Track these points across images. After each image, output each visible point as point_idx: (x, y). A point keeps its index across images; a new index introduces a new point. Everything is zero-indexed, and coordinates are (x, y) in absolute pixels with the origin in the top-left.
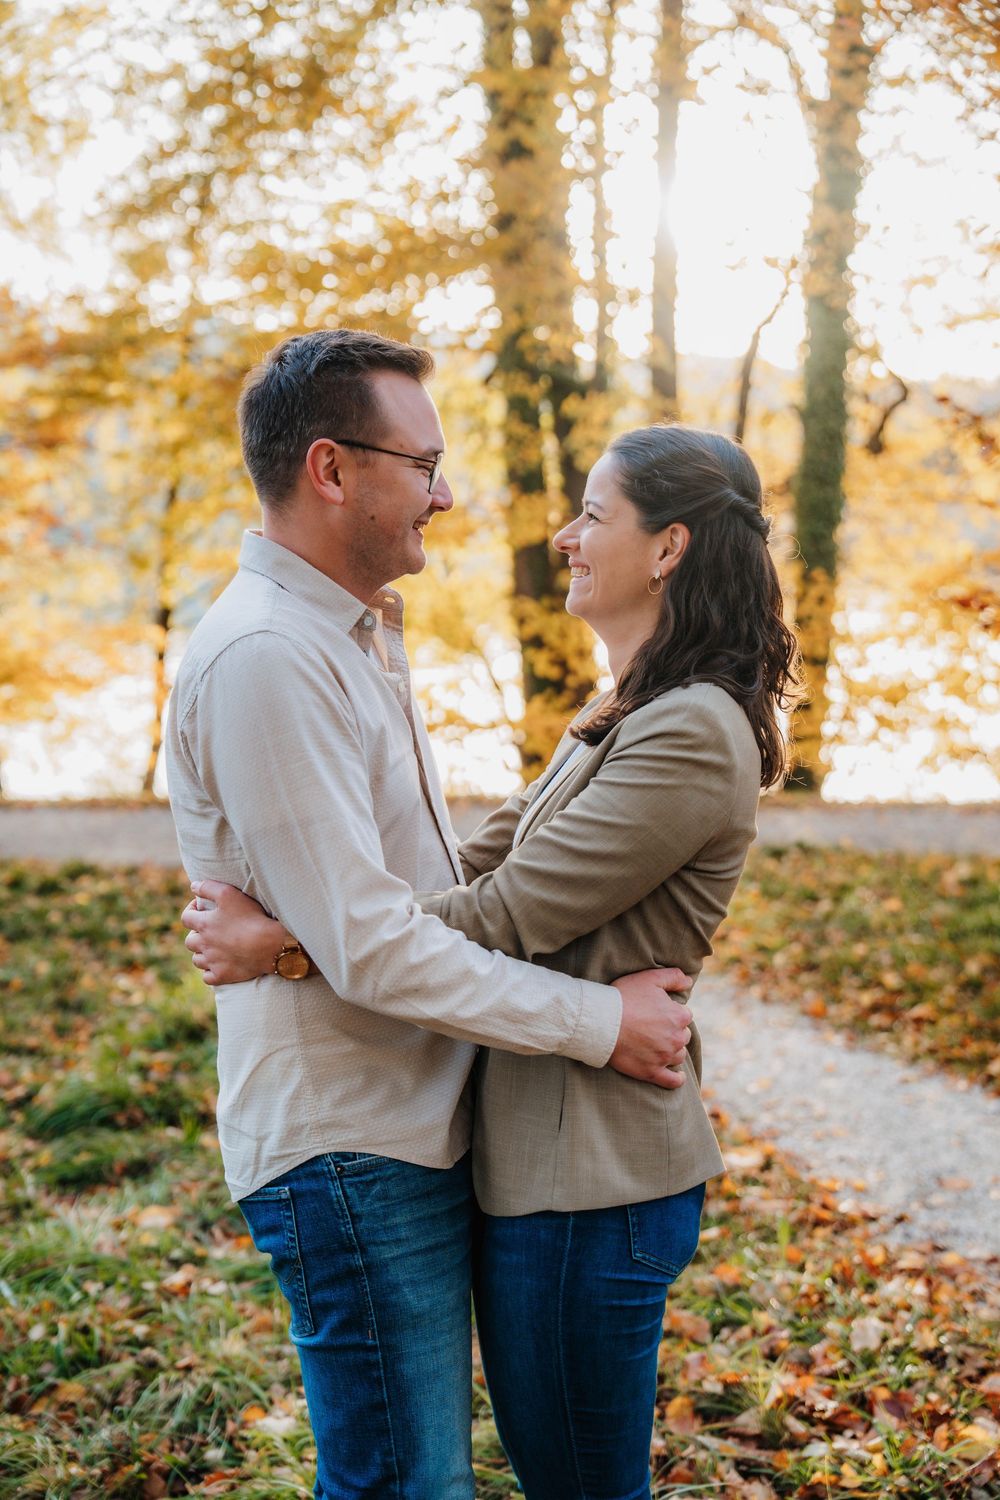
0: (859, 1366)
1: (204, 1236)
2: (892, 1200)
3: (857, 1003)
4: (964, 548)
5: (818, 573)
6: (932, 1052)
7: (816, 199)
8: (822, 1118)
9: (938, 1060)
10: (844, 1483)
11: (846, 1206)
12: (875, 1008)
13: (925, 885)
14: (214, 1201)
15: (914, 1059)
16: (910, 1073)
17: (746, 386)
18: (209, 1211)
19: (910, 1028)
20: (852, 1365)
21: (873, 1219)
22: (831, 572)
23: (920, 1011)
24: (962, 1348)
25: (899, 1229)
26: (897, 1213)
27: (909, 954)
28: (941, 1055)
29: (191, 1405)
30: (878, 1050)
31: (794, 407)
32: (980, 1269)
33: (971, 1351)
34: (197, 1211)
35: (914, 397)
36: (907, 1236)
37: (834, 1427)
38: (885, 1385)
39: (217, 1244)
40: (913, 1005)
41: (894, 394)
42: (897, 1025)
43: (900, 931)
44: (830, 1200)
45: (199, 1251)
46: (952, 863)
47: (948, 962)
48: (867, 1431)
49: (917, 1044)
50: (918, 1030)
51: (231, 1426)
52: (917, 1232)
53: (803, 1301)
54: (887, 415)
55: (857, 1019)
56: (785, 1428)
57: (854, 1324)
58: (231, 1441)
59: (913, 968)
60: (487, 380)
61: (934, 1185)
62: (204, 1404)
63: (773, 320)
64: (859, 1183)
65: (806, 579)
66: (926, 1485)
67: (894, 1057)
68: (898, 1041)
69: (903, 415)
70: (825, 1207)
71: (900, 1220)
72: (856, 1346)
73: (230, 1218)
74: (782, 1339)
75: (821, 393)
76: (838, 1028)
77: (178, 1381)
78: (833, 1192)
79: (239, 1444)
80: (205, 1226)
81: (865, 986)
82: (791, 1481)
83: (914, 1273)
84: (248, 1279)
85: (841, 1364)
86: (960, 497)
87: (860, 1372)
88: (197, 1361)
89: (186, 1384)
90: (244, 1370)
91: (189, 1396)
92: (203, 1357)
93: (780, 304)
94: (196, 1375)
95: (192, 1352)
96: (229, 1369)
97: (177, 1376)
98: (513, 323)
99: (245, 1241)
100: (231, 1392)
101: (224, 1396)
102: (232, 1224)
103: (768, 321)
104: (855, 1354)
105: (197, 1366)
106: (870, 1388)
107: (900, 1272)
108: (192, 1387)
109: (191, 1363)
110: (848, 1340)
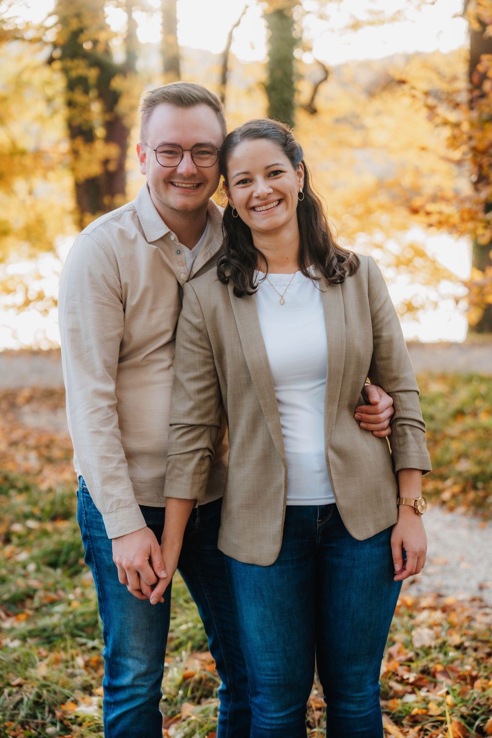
0: (422, 653)
10: (431, 713)
20: (417, 655)
24: (474, 644)
29: (30, 703)
31: (263, 84)
32: (467, 605)
33: (479, 644)
35: (330, 77)
37: (416, 686)
38: (439, 663)
39: (4, 621)
41: (319, 75)
48: (435, 686)
51: (58, 714)
52: (424, 589)
54: (316, 90)
56: (391, 688)
57: (414, 633)
58: (61, 722)
62: (38, 703)
63: (241, 24)
66: (477, 710)
69: (324, 89)
71: (413, 582)
72: (417, 644)
73: (7, 605)
75: (279, 74)
77: (17, 692)
79: (66, 722)
82: (401, 715)
83: (433, 608)
84: (35, 636)
85: (411, 654)
86: (365, 144)
87: (423, 658)
88: (24, 681)
89: (23, 693)
90: (57, 683)
91: (28, 699)
92: (26, 679)
93: (244, 13)
94: (27, 688)
95: (17, 677)
96: (48, 683)
97: (15, 690)
98: (74, 25)
99: (22, 617)
100: (53, 695)
101: (49, 698)
102: (9, 608)
103: (237, 25)
104: (417, 648)
105: (24, 683)
106: (431, 665)
107: (424, 608)
108: (28, 694)
109: (20, 682)
110: (411, 642)
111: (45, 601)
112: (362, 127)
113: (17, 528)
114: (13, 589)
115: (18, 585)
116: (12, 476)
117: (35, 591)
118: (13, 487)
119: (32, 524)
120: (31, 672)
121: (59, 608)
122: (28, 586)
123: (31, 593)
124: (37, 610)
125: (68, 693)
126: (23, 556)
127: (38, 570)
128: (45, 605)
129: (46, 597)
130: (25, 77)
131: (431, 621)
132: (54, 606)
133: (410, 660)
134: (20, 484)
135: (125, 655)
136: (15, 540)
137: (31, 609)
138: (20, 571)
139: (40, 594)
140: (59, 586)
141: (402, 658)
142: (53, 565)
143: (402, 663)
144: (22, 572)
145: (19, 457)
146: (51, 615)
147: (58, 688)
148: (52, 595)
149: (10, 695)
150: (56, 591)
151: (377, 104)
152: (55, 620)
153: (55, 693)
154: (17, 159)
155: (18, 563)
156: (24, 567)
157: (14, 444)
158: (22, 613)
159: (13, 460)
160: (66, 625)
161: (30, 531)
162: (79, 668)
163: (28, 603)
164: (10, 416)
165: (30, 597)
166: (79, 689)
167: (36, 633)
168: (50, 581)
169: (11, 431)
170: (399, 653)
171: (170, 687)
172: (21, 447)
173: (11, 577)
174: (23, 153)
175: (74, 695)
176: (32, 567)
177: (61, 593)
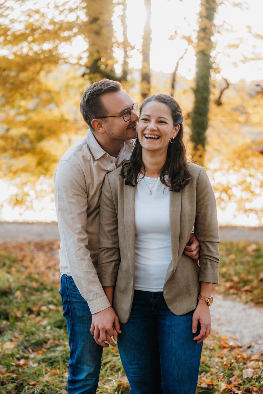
0: (247, 382)
1: (26, 351)
2: (246, 342)
3: (225, 286)
4: (248, 140)
5: (200, 147)
6: (252, 300)
7: (201, 17)
8: (219, 320)
9: (254, 303)
11: (231, 343)
12: (231, 288)
13: (242, 251)
14: (27, 341)
15: (246, 303)
16: (246, 307)
17: (174, 81)
18: (26, 344)
19: (244, 294)
20: (244, 382)
21: (241, 347)
22: (204, 146)
23: (247, 288)
25: (250, 350)
26: (249, 345)
27: (240, 271)
28: (256, 301)
30: (234, 300)
31: (192, 88)
34: (22, 343)
35: (230, 87)
36: (252, 352)
38: (255, 387)
39: (31, 354)
40: (244, 286)
41: (224, 85)
42: (239, 293)
43: (236, 264)
44: (226, 342)
45: (26, 355)
46: (249, 244)
47: (254, 273)
49: (246, 298)
50: (246, 294)
52: (255, 351)
53: (225, 367)
54: (222, 93)
55: (225, 291)
57: (243, 371)
59: (243, 276)
60: (83, 75)
61: (258, 338)
63: (183, 58)
64: (235, 337)
65: (195, 148)
67: (240, 302)
68: (240, 297)
69: (226, 93)
70: (226, 343)
71: (249, 347)
72: (245, 377)
73: (33, 346)
74: (221, 376)
75: (201, 84)
76: (220, 294)
78: (227, 340)
80: (26, 348)
81: (227, 281)
83: (258, 360)
84: (46, 362)
85: (241, 382)
86: (247, 122)
87: (247, 384)
88: (36, 383)
89: (35, 389)
90: (53, 385)
91: (37, 392)
92: (38, 382)
93: (185, 53)
94: (38, 386)
95: (34, 381)
96: (48, 384)
97: (31, 387)
98: (96, 56)
99: (40, 352)
100: (50, 391)
101: (49, 392)
102: (34, 348)
103: (181, 58)
104: (245, 379)
105: (36, 384)
106: (251, 387)
107: (253, 360)
108: (37, 389)
109: (34, 383)
110: (242, 375)
111: (53, 345)
112: (246, 113)
113: (44, 308)
114: (37, 338)
115: (40, 336)
116: (45, 283)
117: (49, 339)
118: (45, 288)
119: (52, 307)
120: (41, 379)
121: (60, 348)
122: (45, 337)
123: (46, 341)
124: (48, 349)
125: (58, 390)
126: (45, 322)
127: (51, 329)
128: (53, 347)
129: (53, 343)
130: (71, 83)
131: (254, 366)
132: (57, 348)
133: (240, 384)
134: (49, 287)
135: (83, 364)
136: (42, 314)
137: (45, 348)
138: (42, 329)
139: (51, 341)
140: (60, 338)
141: (236, 383)
142: (60, 327)
143: (236, 385)
144: (44, 330)
145: (50, 275)
146: (54, 351)
147: (53, 387)
148: (57, 342)
149: (28, 389)
150: (59, 340)
151: (255, 101)
152: (57, 354)
153: (52, 390)
154: (63, 124)
155: (42, 326)
156: (45, 328)
157: (49, 268)
158: (41, 350)
159: (47, 276)
160: (62, 357)
161: (50, 310)
162: (66, 378)
163: (45, 345)
164: (49, 254)
165: (46, 343)
166: (64, 389)
167: (46, 360)
168: (57, 334)
169: (48, 262)
170: (235, 381)
171: (110, 390)
172: (52, 270)
173: (37, 332)
174: (66, 121)
175: (61, 391)
176: (48, 328)
177: (61, 341)
